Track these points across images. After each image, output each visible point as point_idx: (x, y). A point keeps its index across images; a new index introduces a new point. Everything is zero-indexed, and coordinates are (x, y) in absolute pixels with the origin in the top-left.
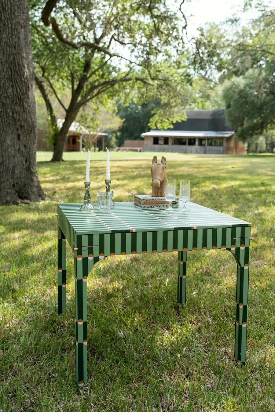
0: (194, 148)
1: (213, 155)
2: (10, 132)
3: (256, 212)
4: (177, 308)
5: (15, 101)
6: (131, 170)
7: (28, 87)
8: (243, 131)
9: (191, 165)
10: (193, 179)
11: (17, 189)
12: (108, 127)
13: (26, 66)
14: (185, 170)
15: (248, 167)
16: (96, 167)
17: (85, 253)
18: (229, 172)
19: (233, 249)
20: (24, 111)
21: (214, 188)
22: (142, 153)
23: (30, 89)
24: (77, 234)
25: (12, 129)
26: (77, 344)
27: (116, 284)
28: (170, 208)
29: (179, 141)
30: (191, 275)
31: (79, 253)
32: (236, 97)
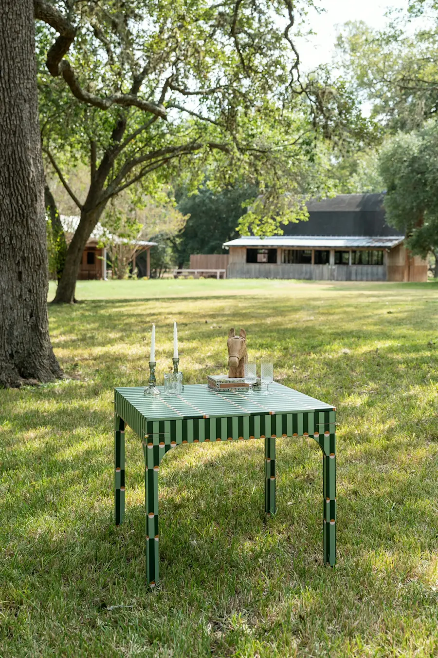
0: (326, 269)
1: (363, 284)
2: (5, 268)
3: (405, 394)
4: (263, 518)
5: (14, 220)
6: (204, 320)
7: (36, 196)
8: (420, 235)
9: (314, 308)
10: (314, 337)
11: (17, 362)
12: (157, 229)
13: (31, 161)
14: (303, 318)
15: (417, 310)
16: (139, 315)
17: (156, 441)
18: (381, 322)
19: (317, 436)
20: (29, 234)
21: (345, 354)
22: (225, 282)
23: (38, 198)
24: (147, 420)
25: (9, 262)
26: (148, 539)
27: (185, 494)
28: (250, 392)
29: (299, 256)
30: (288, 482)
31: (150, 440)
32: (404, 171)
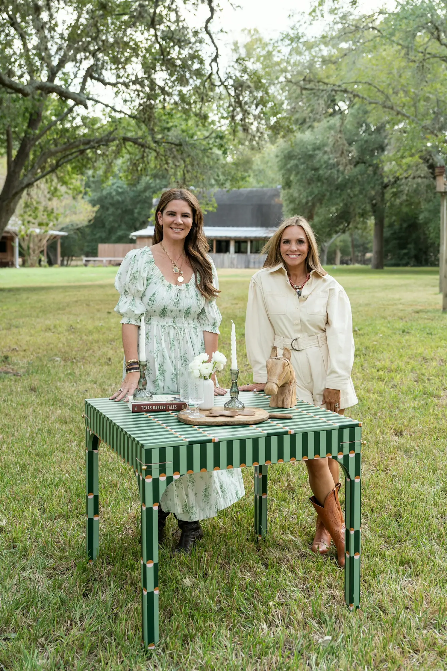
0: (226, 257)
4: (256, 541)
12: (68, 220)
17: (156, 473)
19: (340, 457)
24: (145, 448)
26: (145, 593)
31: (149, 472)
